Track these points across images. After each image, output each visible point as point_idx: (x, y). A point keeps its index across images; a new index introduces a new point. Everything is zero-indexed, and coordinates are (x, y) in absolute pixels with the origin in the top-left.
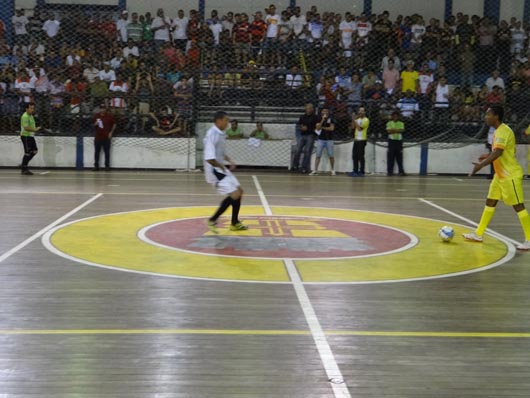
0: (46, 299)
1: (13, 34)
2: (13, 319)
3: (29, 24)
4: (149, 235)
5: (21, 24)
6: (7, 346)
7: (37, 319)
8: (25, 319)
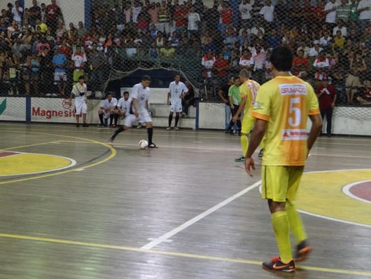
0: (262, 237)
1: (240, 18)
2: (235, 250)
3: (252, 10)
4: (353, 190)
5: (246, 10)
6: (231, 271)
7: (255, 252)
8: (246, 251)
